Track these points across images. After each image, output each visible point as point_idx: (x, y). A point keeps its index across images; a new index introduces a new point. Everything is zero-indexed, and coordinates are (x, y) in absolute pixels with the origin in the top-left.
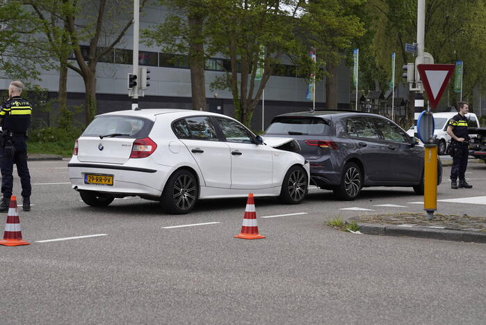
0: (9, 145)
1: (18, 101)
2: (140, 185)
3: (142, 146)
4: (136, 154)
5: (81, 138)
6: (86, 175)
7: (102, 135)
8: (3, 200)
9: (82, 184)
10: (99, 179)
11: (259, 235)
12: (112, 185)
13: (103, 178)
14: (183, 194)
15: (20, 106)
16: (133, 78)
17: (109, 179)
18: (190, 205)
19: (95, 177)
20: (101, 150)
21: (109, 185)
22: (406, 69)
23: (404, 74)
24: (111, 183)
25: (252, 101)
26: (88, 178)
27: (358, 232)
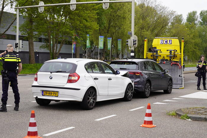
0: (6, 77)
1: (9, 54)
2: (73, 96)
3: (73, 77)
4: (70, 81)
5: (39, 73)
6: (43, 91)
7: (52, 71)
8: (2, 105)
9: (40, 96)
10: (50, 93)
11: (153, 125)
12: (58, 96)
13: (53, 93)
14: (91, 99)
15: (10, 57)
16: (16, 44)
17: (56, 94)
18: (94, 105)
19: (48, 92)
20: (51, 79)
21: (55, 96)
22: (128, 41)
23: (127, 43)
24: (57, 95)
25: (57, 53)
26: (44, 93)
27: (190, 120)
